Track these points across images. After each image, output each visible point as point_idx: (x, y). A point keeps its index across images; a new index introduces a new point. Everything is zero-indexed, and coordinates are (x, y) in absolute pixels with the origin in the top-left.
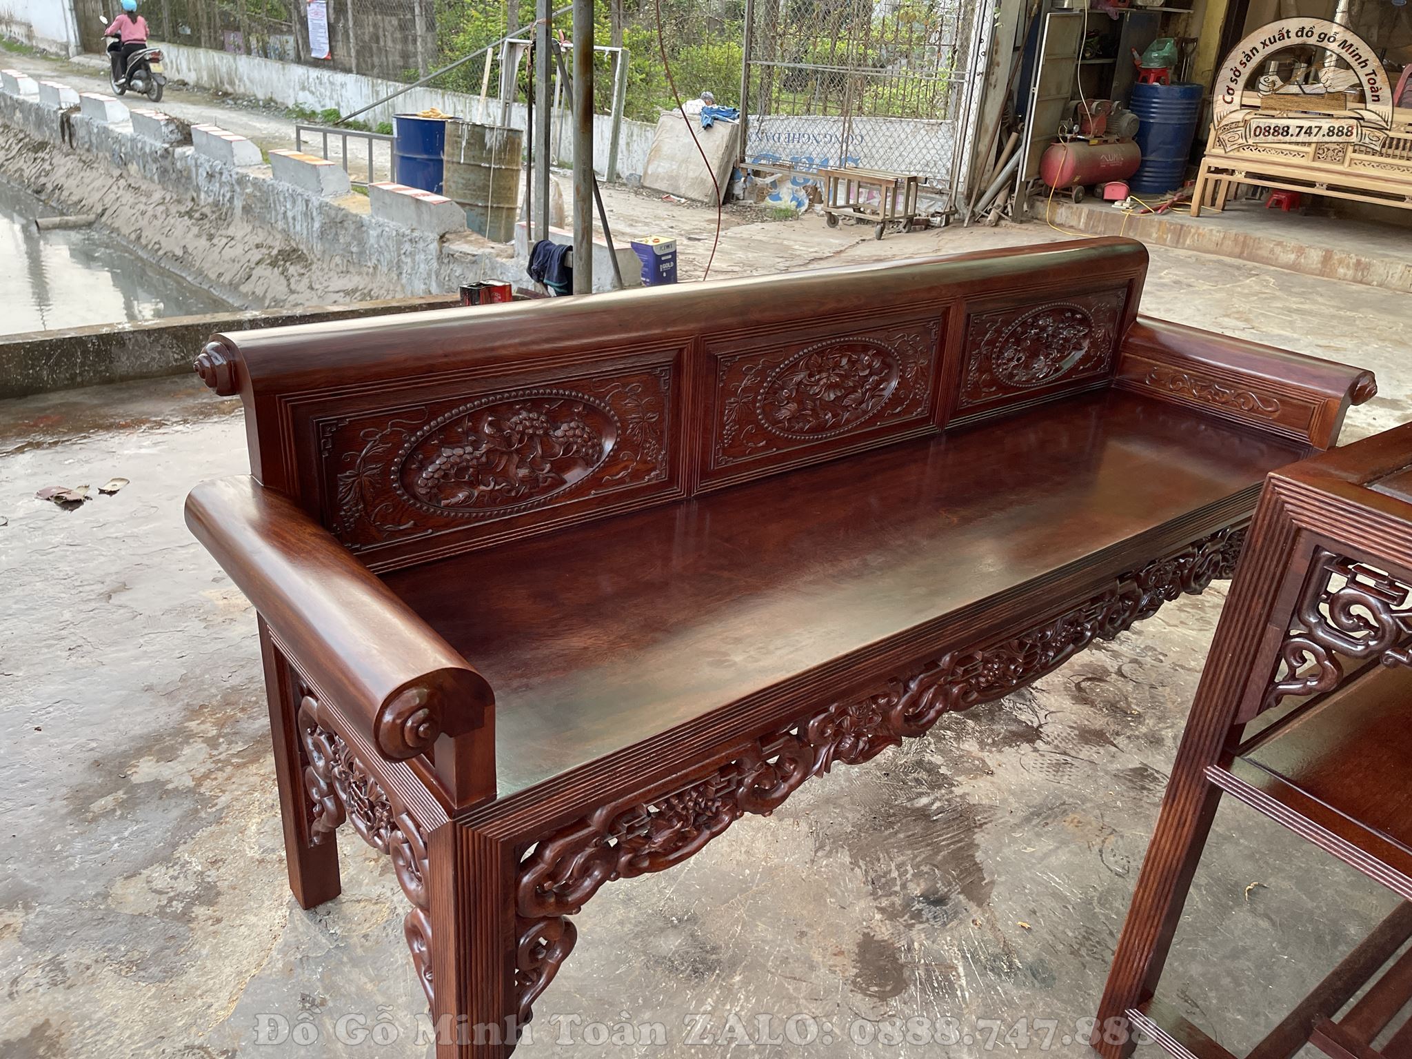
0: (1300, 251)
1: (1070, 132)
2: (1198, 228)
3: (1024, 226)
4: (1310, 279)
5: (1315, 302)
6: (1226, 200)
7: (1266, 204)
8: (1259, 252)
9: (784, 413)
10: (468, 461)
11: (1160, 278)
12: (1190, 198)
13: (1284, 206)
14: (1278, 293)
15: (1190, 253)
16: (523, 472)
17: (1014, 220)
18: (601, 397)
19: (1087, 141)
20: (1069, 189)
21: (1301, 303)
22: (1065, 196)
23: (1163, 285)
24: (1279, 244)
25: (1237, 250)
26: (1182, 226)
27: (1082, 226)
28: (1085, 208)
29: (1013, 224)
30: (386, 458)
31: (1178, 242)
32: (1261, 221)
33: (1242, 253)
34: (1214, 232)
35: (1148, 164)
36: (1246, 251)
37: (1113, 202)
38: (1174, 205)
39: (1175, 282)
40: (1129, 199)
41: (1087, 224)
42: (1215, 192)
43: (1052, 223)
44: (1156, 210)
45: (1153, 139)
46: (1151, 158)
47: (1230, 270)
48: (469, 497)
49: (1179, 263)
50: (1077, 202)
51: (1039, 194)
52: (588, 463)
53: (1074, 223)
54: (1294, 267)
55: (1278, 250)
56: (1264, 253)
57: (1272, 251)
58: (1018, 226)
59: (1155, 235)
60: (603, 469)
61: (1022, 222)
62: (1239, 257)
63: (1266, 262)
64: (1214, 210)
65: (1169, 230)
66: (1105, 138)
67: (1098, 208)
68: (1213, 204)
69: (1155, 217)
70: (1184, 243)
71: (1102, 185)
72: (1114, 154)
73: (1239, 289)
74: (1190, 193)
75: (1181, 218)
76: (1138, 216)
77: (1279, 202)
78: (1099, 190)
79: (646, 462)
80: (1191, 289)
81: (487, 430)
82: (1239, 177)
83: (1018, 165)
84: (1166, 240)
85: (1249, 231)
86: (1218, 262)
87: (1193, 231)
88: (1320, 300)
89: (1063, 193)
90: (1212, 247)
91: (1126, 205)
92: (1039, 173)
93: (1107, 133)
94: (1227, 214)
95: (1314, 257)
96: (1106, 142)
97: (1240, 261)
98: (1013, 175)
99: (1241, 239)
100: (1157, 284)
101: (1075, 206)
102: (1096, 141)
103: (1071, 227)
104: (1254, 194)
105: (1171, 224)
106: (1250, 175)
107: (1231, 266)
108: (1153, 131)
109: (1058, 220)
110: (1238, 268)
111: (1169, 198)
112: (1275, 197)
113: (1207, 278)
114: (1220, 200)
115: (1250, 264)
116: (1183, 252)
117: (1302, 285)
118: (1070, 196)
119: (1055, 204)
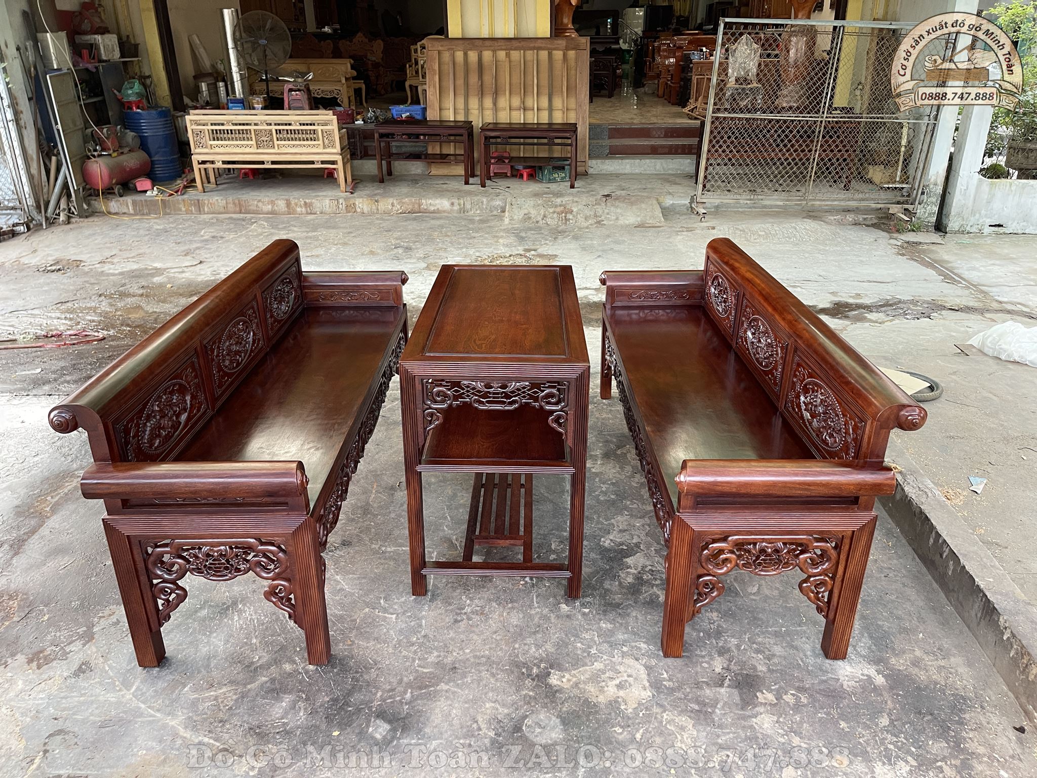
1: (95, 150)
2: (209, 200)
3: (90, 219)
5: (294, 232)
6: (215, 178)
7: (238, 176)
8: (250, 208)
11: (202, 236)
12: (194, 180)
13: (251, 177)
14: (273, 231)
15: (211, 216)
17: (80, 217)
19: (110, 155)
20: (111, 189)
21: (287, 234)
22: (111, 194)
23: (206, 241)
24: (259, 201)
25: (238, 209)
26: (197, 200)
27: (132, 211)
28: (129, 199)
29: (82, 220)
32: (242, 188)
33: (241, 210)
34: (220, 201)
35: (157, 162)
36: (242, 208)
37: (146, 191)
38: (186, 187)
39: (213, 237)
40: (155, 188)
41: (134, 209)
42: (207, 174)
43: (110, 213)
44: (176, 192)
45: (152, 146)
46: (156, 158)
47: (239, 222)
49: (209, 224)
50: (121, 196)
51: (90, 195)
53: (125, 210)
54: (274, 212)
55: (260, 204)
56: (253, 208)
57: (257, 206)
58: (86, 220)
59: (183, 209)
61: (87, 217)
62: (240, 213)
63: (257, 213)
64: (211, 186)
65: (191, 205)
66: (120, 151)
67: (139, 198)
68: (209, 182)
69: (178, 197)
70: (204, 210)
71: (134, 181)
72: (132, 160)
73: (251, 233)
74: (192, 177)
75: (195, 195)
76: (167, 198)
77: (246, 174)
78: (131, 185)
80: (224, 239)
82: (219, 165)
83: (66, 178)
84: (192, 211)
85: (239, 196)
86: (231, 218)
87: (206, 202)
88: (295, 229)
89: (108, 192)
90: (222, 210)
91: (155, 192)
92: (85, 181)
93: (120, 147)
94: (221, 187)
95: (281, 205)
96: (122, 153)
97: (242, 215)
98: (65, 186)
99: (237, 201)
100: (203, 241)
101: (121, 199)
102: (115, 154)
103: (124, 213)
104: (230, 172)
105: (191, 200)
106: (224, 162)
107: (239, 219)
108: (150, 141)
109: (113, 211)
110: (243, 220)
111: (180, 183)
112: (243, 171)
113: (230, 230)
114: (212, 179)
115: (249, 216)
116: (205, 216)
117: (283, 223)
118: (114, 193)
119: (105, 200)
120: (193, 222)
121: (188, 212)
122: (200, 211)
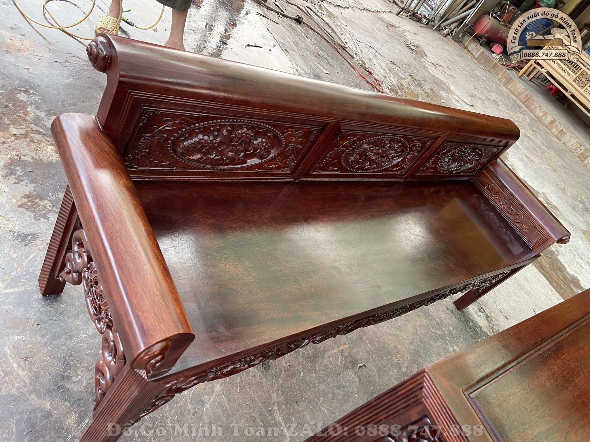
0: (545, 114)
1: (496, 13)
2: (516, 83)
3: (455, 43)
4: (541, 126)
5: (537, 138)
6: (534, 77)
7: (546, 87)
8: (531, 105)
9: (351, 159)
10: (209, 143)
11: (490, 96)
12: (521, 68)
13: (551, 93)
14: (527, 126)
15: (508, 91)
16: (230, 154)
17: (453, 38)
18: (283, 133)
19: (500, 21)
20: (481, 37)
21: (532, 135)
22: (478, 39)
23: (489, 99)
24: (540, 106)
25: (525, 100)
26: (512, 78)
27: (476, 56)
28: (482, 49)
29: (452, 40)
30: (170, 133)
31: (505, 84)
32: (540, 93)
33: (525, 102)
34: (521, 88)
36: (527, 102)
37: (494, 53)
38: (514, 68)
39: (494, 101)
40: (500, 55)
41: (478, 56)
42: (532, 71)
43: (466, 48)
44: (507, 66)
47: (516, 107)
48: (200, 159)
49: (501, 94)
50: (481, 45)
51: (469, 33)
52: (261, 158)
53: (474, 53)
54: (539, 119)
55: (538, 109)
56: (533, 107)
57: (536, 108)
58: (453, 42)
59: (500, 76)
60: (266, 162)
61: (455, 41)
62: (523, 103)
63: (531, 111)
64: (528, 79)
65: (506, 77)
66: (508, 24)
67: (487, 52)
68: (528, 76)
69: (504, 69)
70: (508, 86)
71: (494, 43)
73: (514, 117)
74: (523, 66)
75: (513, 75)
76: (499, 64)
77: (551, 89)
78: (492, 45)
79: (285, 164)
80: (498, 107)
81: (225, 133)
82: (543, 71)
83: (468, 15)
84: (502, 80)
85: (533, 95)
86: (515, 101)
87: (514, 83)
88: (539, 137)
89: (478, 38)
90: (516, 93)
91: (497, 57)
92: (475, 23)
93: (510, 22)
94: (530, 83)
95: (549, 119)
96: (506, 26)
97: (522, 105)
98: (464, 18)
99: (529, 96)
100: (487, 98)
101: (479, 46)
102: (503, 23)
103: (472, 54)
104: (545, 80)
105: (508, 75)
106: (548, 73)
107: (518, 105)
109: (469, 48)
110: (520, 108)
111: (515, 64)
112: (551, 86)
113: (506, 105)
114: (531, 76)
115: (525, 108)
116: (505, 89)
117: (537, 128)
118: (479, 41)
119: (472, 40)
120: (496, 86)
121: (500, 80)
122: (506, 84)
